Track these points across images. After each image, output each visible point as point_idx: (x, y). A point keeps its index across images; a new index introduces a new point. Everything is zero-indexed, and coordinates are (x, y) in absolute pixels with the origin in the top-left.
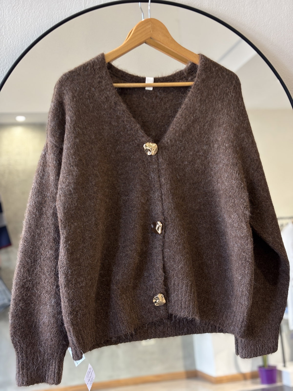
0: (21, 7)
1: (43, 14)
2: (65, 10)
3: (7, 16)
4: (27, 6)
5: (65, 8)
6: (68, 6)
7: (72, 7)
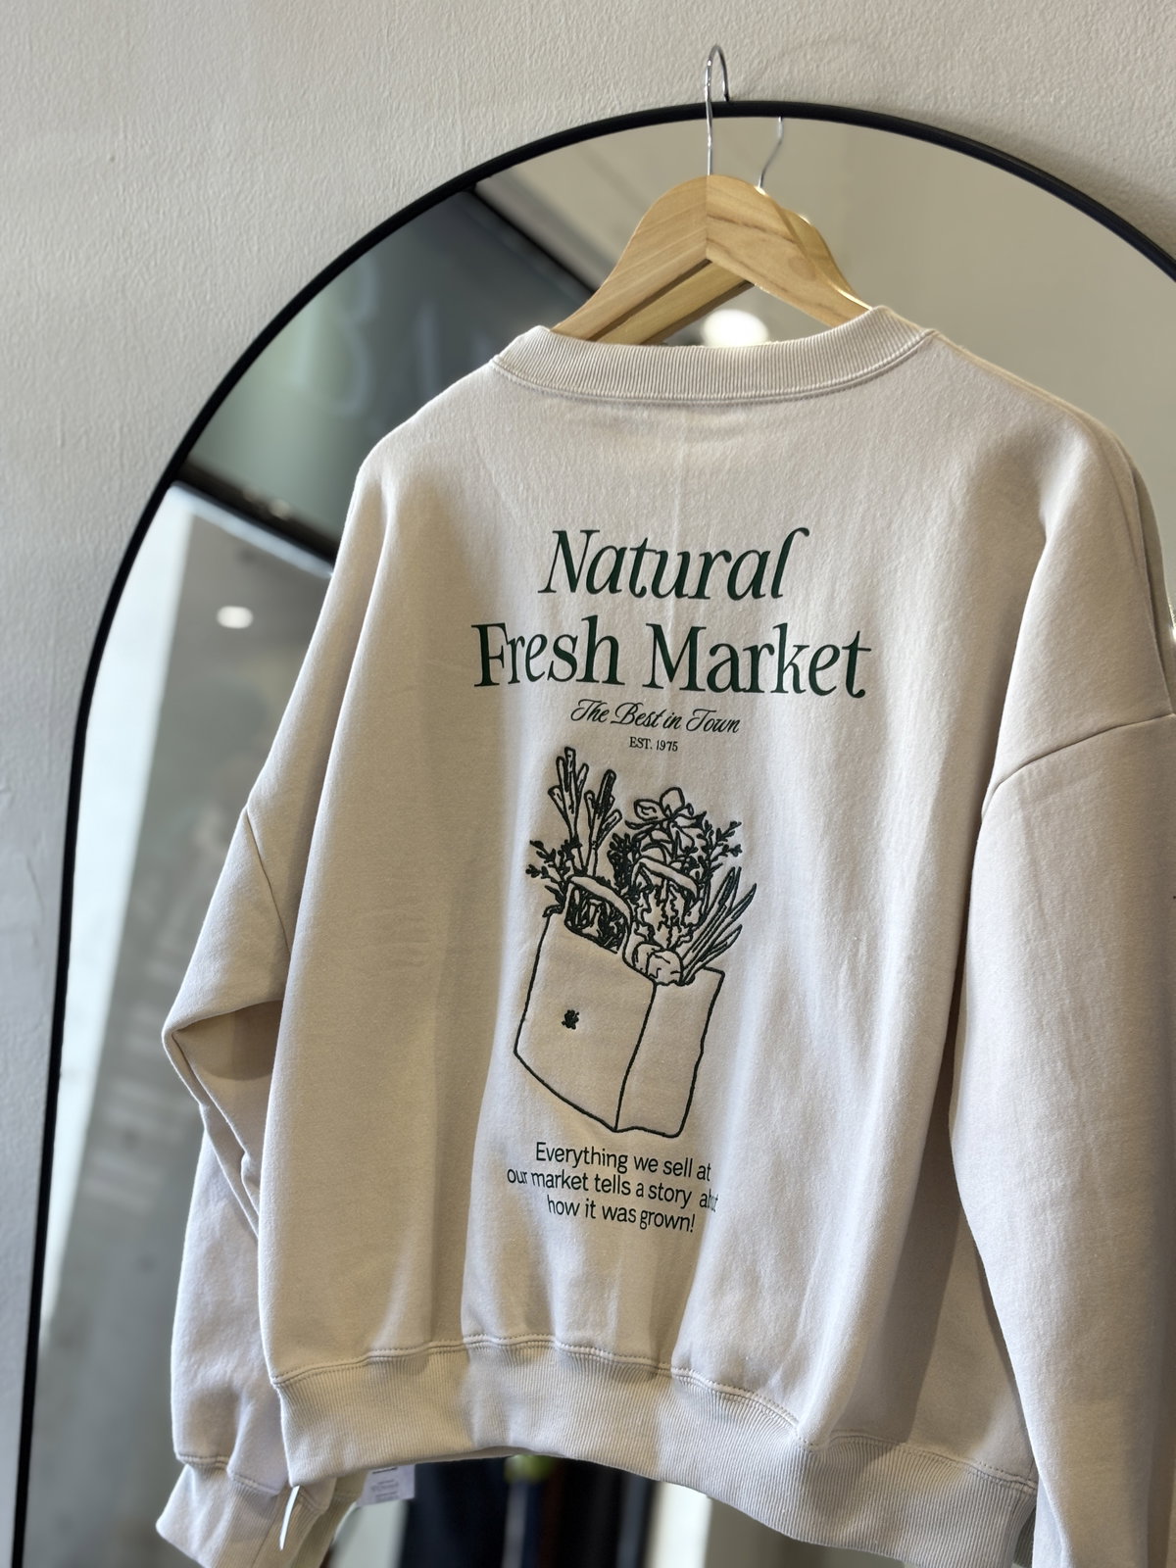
0: (260, 195)
1: (326, 212)
2: (398, 191)
3: (220, 231)
4: (277, 188)
5: (397, 181)
6: (406, 172)
7: (420, 172)
